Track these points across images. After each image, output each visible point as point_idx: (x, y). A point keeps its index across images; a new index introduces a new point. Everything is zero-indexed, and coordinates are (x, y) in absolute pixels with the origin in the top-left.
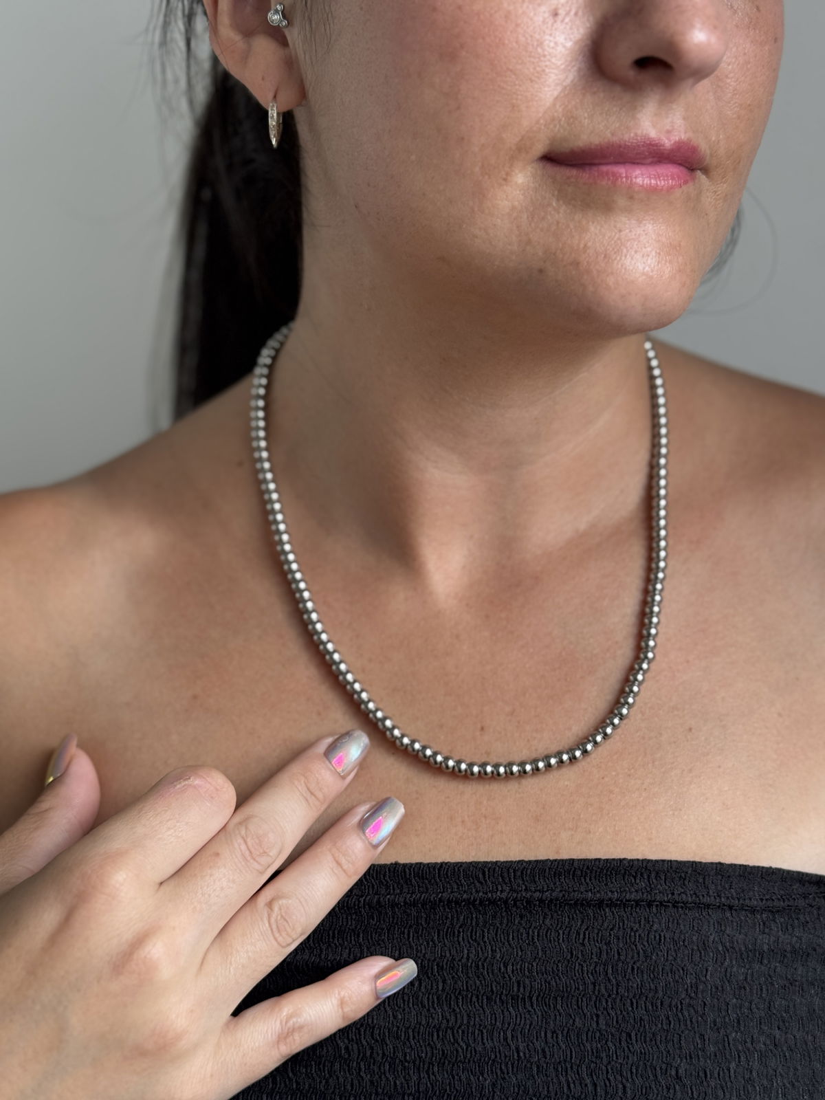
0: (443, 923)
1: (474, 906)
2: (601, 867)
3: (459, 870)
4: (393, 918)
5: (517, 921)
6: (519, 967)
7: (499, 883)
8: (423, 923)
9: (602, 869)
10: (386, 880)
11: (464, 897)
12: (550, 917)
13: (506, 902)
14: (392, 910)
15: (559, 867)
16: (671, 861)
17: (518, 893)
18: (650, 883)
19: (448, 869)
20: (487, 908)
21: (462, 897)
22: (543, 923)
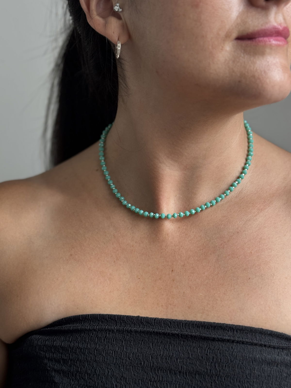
1: (166, 335)
2: (215, 326)
3: (162, 321)
6: (182, 361)
7: (176, 328)
8: (147, 340)
11: (163, 331)
12: (195, 342)
14: (135, 334)
15: (199, 324)
17: (183, 332)
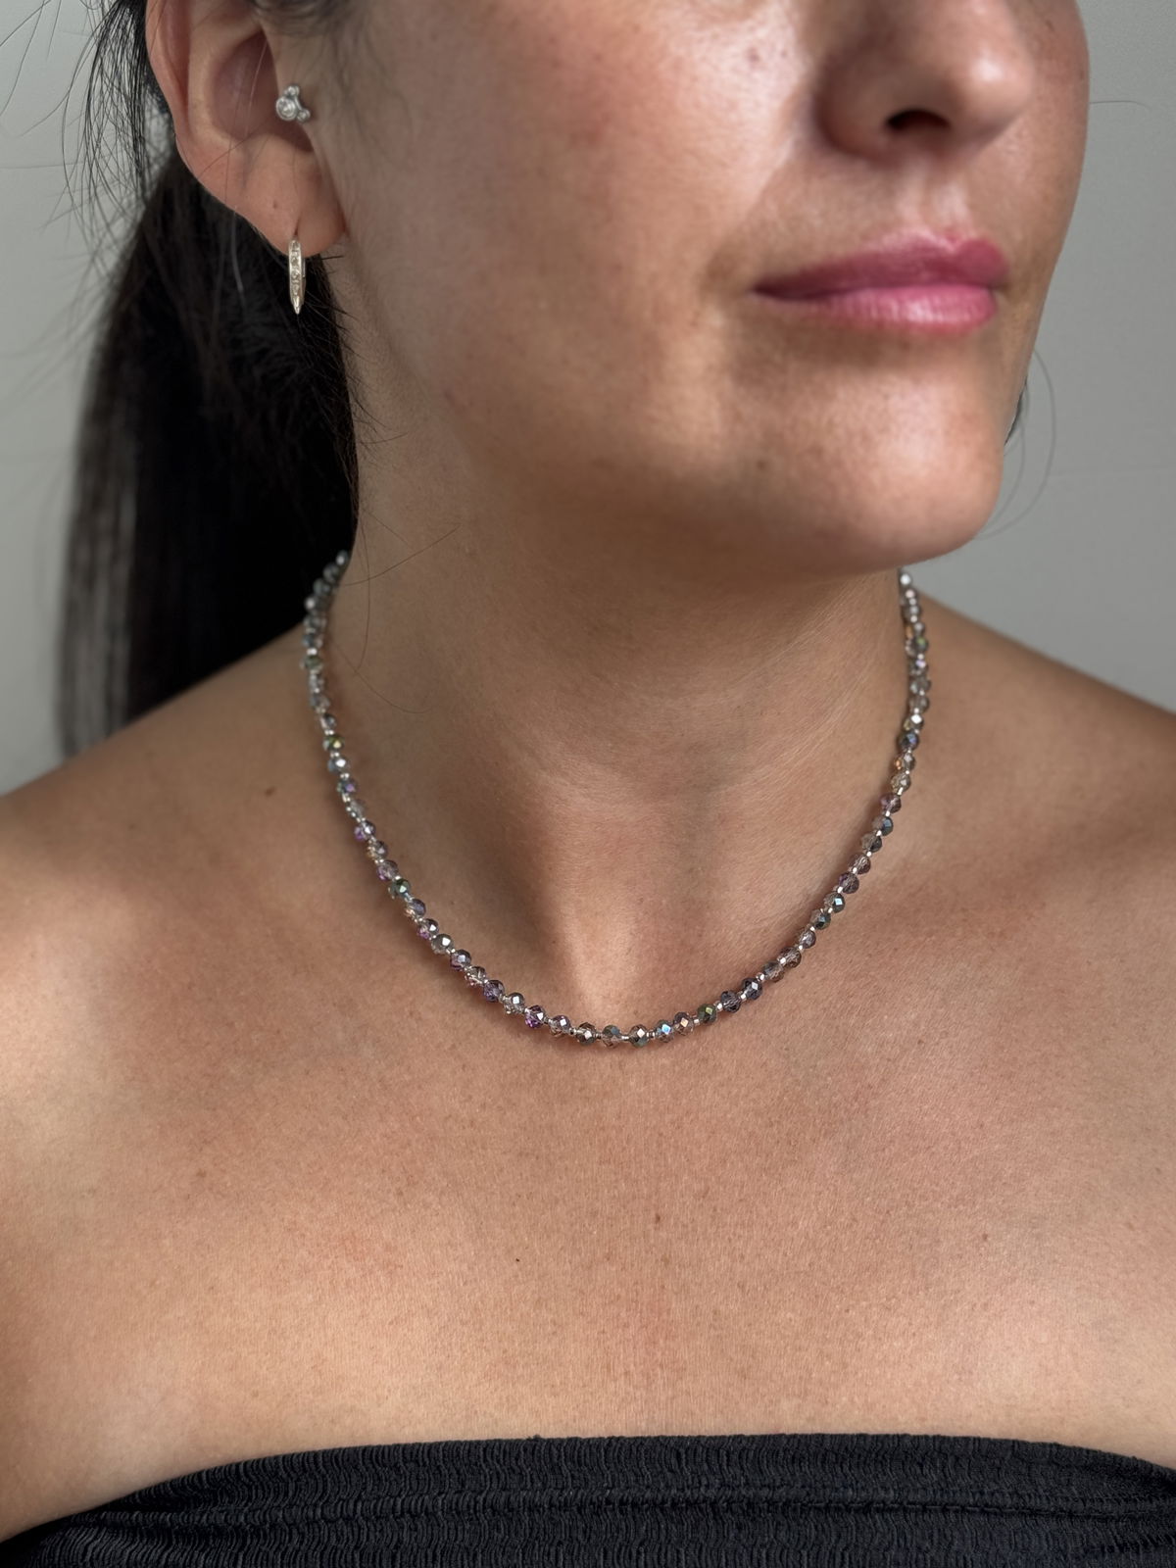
0: (612, 1536)
1: (662, 1510)
2: (867, 1448)
3: (637, 1451)
4: (532, 1529)
5: (732, 1535)
7: (703, 1472)
8: (580, 1537)
9: (870, 1452)
10: (519, 1467)
11: (646, 1496)
12: (786, 1526)
13: (713, 1504)
14: (530, 1516)
15: (800, 1448)
16: (979, 1439)
17: (733, 1489)
18: (945, 1476)
19: (620, 1448)
20: (684, 1513)
21: (643, 1496)
22: (775, 1537)
